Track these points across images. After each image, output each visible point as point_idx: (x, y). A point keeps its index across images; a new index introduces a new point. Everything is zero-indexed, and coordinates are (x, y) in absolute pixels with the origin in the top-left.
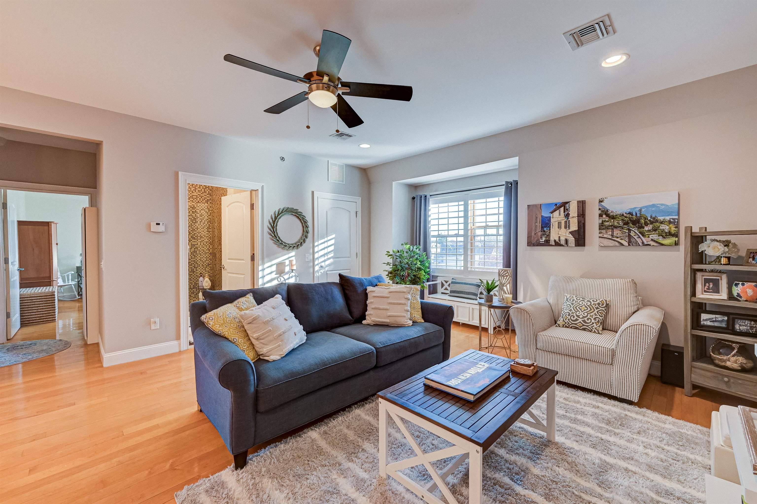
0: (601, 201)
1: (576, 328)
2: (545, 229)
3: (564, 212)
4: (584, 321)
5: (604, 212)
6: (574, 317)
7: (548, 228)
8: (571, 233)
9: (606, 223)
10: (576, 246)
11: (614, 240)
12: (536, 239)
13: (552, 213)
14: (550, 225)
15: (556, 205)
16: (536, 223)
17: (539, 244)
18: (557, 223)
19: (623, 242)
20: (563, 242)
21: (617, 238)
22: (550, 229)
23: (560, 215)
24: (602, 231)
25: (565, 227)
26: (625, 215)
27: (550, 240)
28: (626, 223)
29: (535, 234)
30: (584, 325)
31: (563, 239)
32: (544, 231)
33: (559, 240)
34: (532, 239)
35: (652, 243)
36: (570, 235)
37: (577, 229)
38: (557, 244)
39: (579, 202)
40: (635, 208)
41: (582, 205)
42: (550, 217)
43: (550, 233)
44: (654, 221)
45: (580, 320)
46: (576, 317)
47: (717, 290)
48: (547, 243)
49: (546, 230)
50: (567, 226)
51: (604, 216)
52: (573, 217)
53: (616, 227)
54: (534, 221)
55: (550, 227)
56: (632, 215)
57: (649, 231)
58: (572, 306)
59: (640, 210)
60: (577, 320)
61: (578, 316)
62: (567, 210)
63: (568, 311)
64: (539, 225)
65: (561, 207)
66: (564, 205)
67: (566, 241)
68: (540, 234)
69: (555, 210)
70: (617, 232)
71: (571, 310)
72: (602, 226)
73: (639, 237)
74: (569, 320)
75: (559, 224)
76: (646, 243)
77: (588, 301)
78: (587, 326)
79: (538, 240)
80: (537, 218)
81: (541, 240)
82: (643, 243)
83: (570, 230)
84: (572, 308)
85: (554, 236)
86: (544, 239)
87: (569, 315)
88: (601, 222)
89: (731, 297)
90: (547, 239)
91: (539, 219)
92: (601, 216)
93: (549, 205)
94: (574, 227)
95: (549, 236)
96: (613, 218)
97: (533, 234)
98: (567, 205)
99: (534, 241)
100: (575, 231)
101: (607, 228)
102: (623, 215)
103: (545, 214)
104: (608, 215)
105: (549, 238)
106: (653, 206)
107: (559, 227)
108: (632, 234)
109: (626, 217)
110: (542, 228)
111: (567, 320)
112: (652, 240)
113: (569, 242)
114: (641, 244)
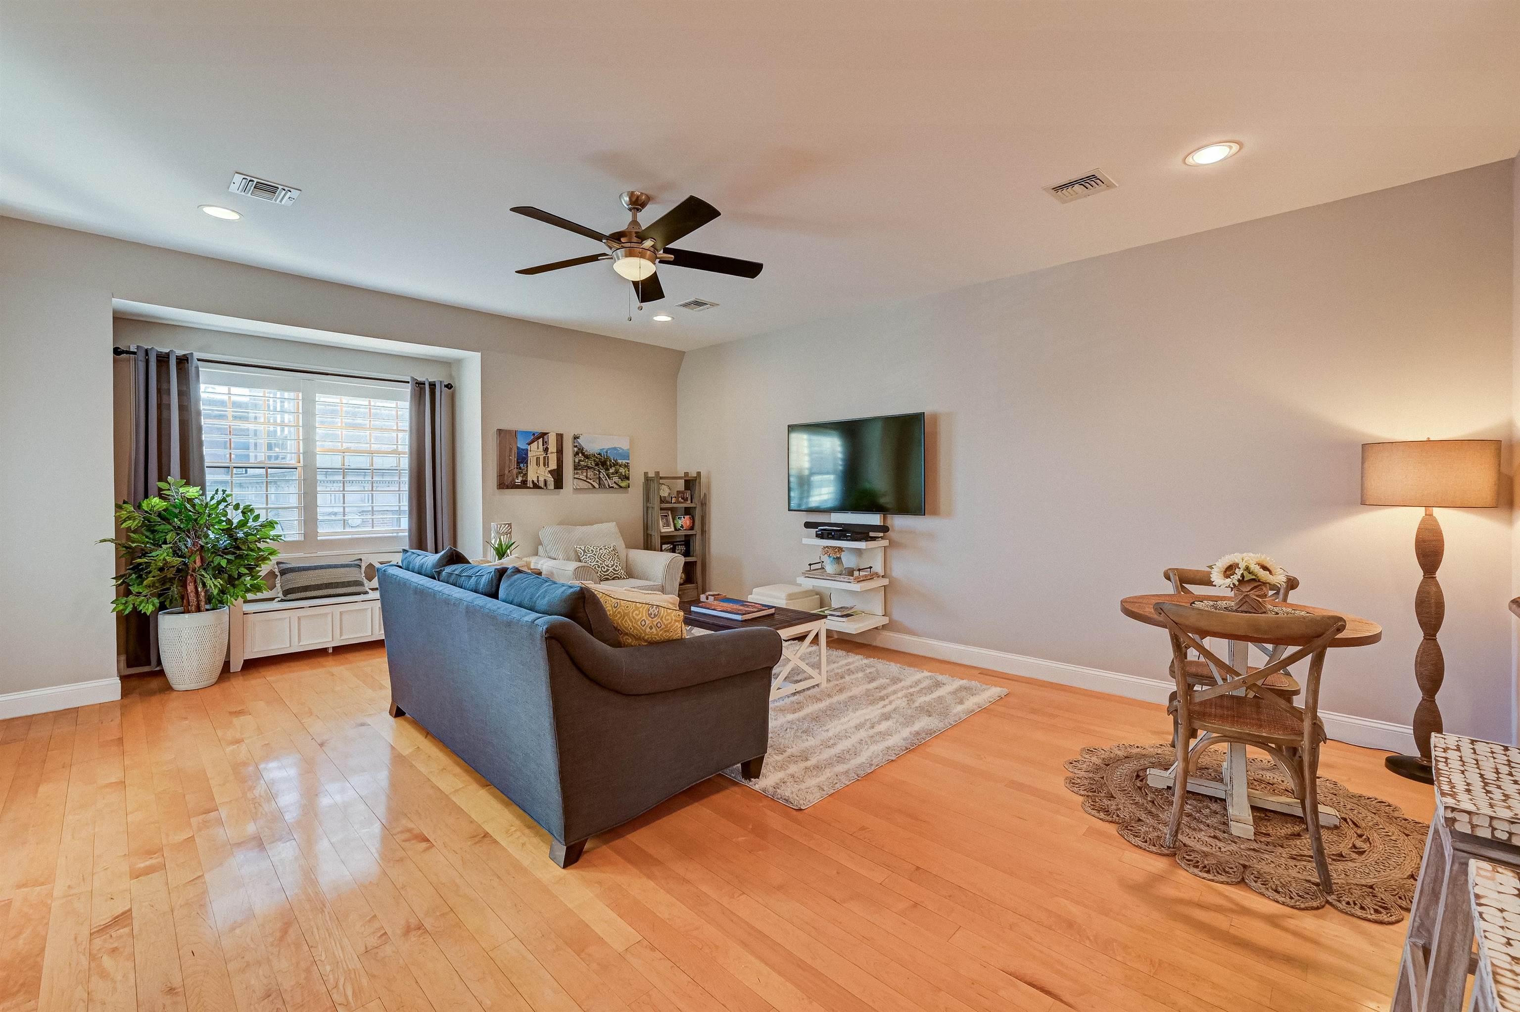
0: (576, 438)
1: (607, 579)
2: (522, 465)
3: (543, 445)
4: (614, 569)
5: (580, 451)
6: (604, 568)
7: (525, 465)
8: (550, 472)
9: (582, 463)
10: (555, 488)
11: (588, 482)
12: (511, 479)
13: (529, 444)
14: (527, 461)
15: (534, 434)
16: (510, 456)
17: (514, 486)
18: (535, 458)
19: (594, 484)
20: (542, 484)
21: (591, 479)
22: (527, 466)
23: (538, 448)
24: (579, 471)
25: (544, 466)
26: (596, 455)
27: (527, 481)
28: (597, 465)
29: (509, 472)
30: (615, 574)
31: (542, 479)
32: (520, 468)
33: (538, 481)
34: (506, 478)
35: (615, 486)
36: (549, 475)
37: (556, 467)
38: (536, 486)
39: (557, 435)
40: (603, 449)
41: (560, 437)
42: (527, 450)
43: (527, 471)
44: (616, 464)
45: (611, 569)
46: (606, 568)
47: (668, 525)
48: (524, 485)
49: (523, 468)
50: (546, 464)
51: (580, 455)
52: (552, 453)
53: (589, 468)
54: (507, 453)
55: (527, 463)
56: (601, 456)
57: (613, 474)
58: (596, 557)
59: (607, 452)
60: (608, 570)
61: (607, 566)
62: (546, 442)
63: (595, 563)
64: (514, 459)
65: (539, 438)
66: (543, 435)
67: (545, 481)
68: (515, 471)
69: (532, 442)
70: (590, 473)
71: (597, 562)
72: (577, 467)
73: (606, 480)
74: (600, 572)
75: (538, 459)
76: (611, 486)
77: (605, 549)
78: (617, 574)
79: (513, 480)
80: (511, 450)
81: (517, 481)
82: (609, 485)
83: (549, 469)
84: (597, 559)
85: (532, 477)
86: (520, 479)
87: (599, 567)
88: (577, 460)
89: (676, 529)
90: (524, 479)
91: (515, 450)
92: (577, 454)
93: (526, 433)
94: (553, 465)
95: (526, 475)
96: (587, 457)
97: (506, 472)
98: (546, 437)
99: (507, 481)
100: (554, 470)
101: (582, 469)
102: (595, 455)
103: (522, 444)
104: (583, 454)
105: (527, 478)
106: (615, 449)
107: (538, 464)
108: (601, 476)
109: (597, 458)
110: (518, 463)
111: (599, 573)
112: (615, 482)
113: (548, 483)
114: (607, 486)
